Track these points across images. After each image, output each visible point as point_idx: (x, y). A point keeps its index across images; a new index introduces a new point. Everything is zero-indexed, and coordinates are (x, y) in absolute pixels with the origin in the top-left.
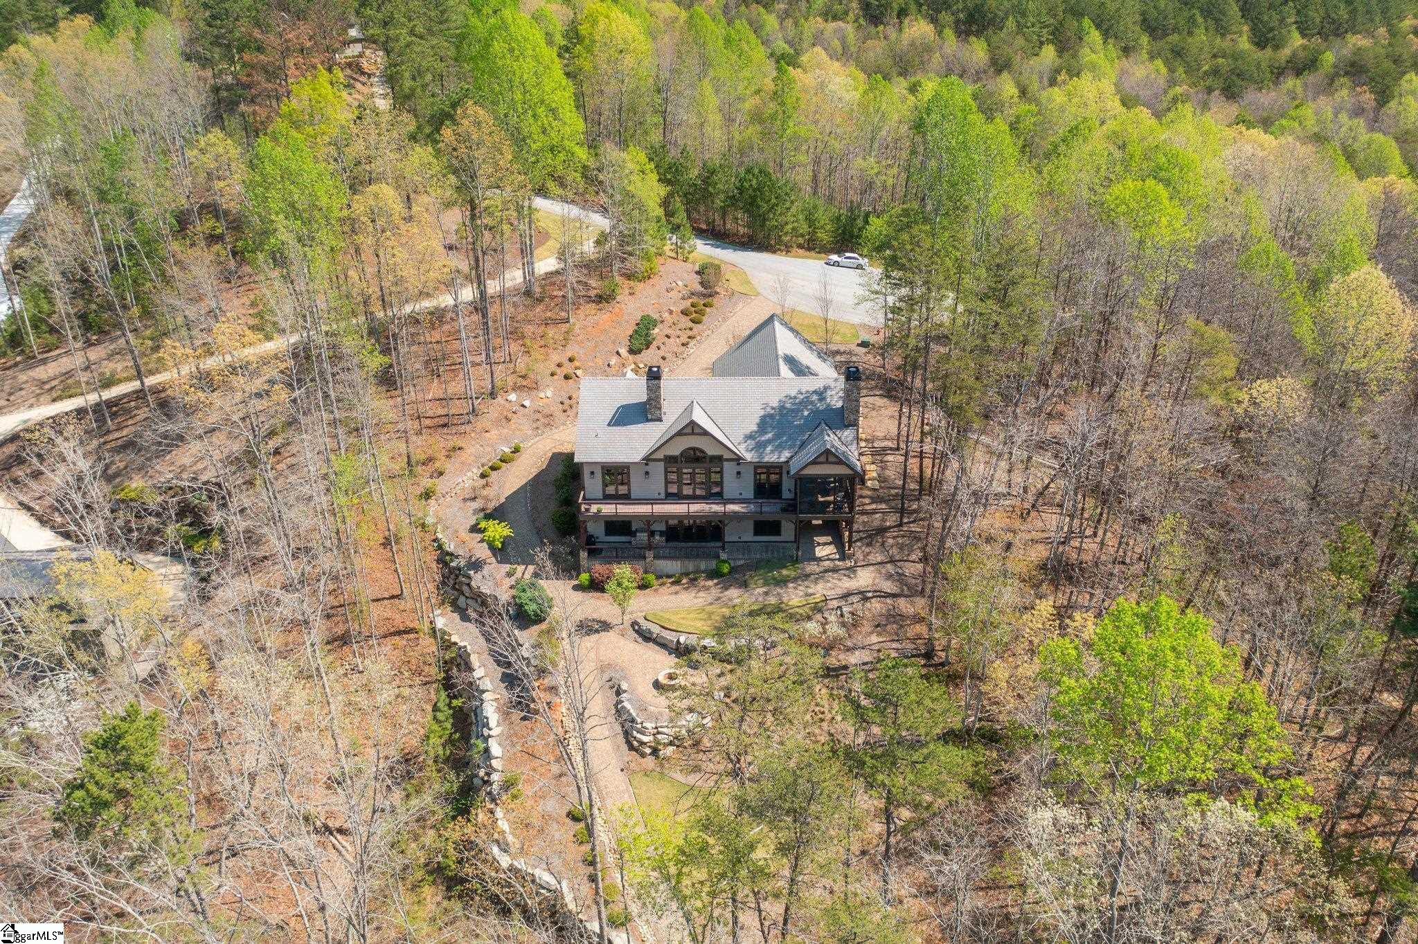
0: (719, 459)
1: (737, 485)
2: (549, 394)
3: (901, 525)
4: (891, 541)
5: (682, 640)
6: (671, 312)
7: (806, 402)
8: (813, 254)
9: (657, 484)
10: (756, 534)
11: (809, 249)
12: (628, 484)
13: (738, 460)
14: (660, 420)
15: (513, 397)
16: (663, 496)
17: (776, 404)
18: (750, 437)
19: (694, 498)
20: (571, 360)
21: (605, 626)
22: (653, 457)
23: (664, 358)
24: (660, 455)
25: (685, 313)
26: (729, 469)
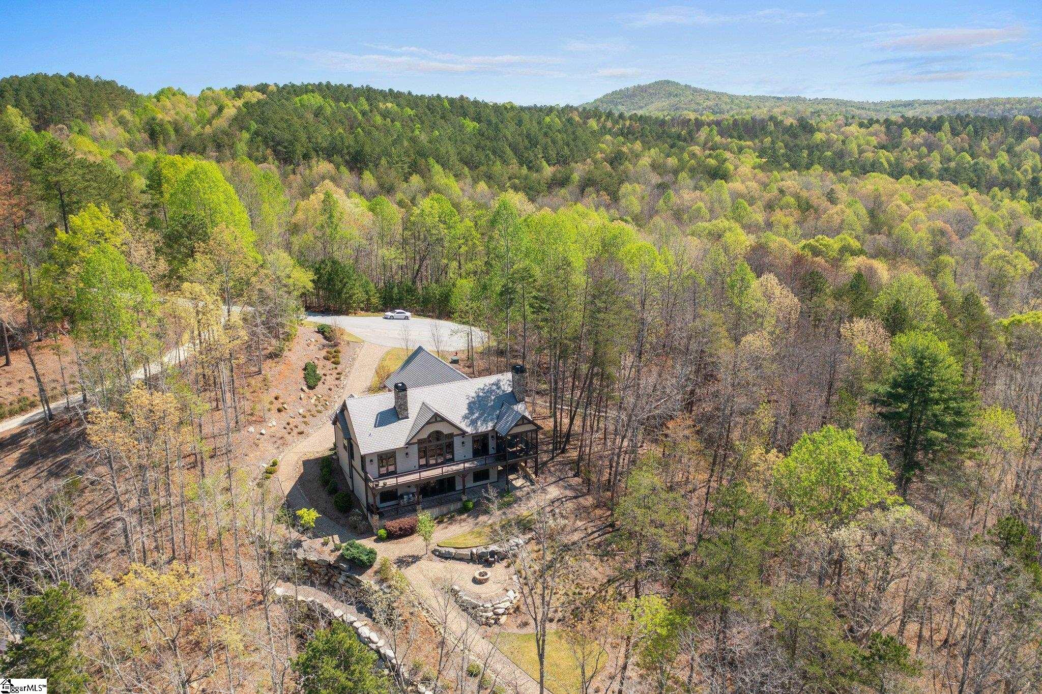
0: (451, 436)
1: (462, 450)
2: (274, 423)
3: (553, 458)
4: (552, 469)
5: (474, 551)
6: (318, 359)
7: (491, 391)
8: (370, 313)
9: (414, 459)
10: (475, 481)
11: (367, 311)
12: (395, 464)
13: (463, 433)
14: (407, 417)
15: (251, 429)
16: (417, 467)
17: (474, 395)
18: (465, 417)
19: (436, 465)
20: (276, 398)
21: (416, 559)
22: (413, 441)
23: (330, 389)
24: (415, 440)
25: (326, 358)
26: (457, 441)
